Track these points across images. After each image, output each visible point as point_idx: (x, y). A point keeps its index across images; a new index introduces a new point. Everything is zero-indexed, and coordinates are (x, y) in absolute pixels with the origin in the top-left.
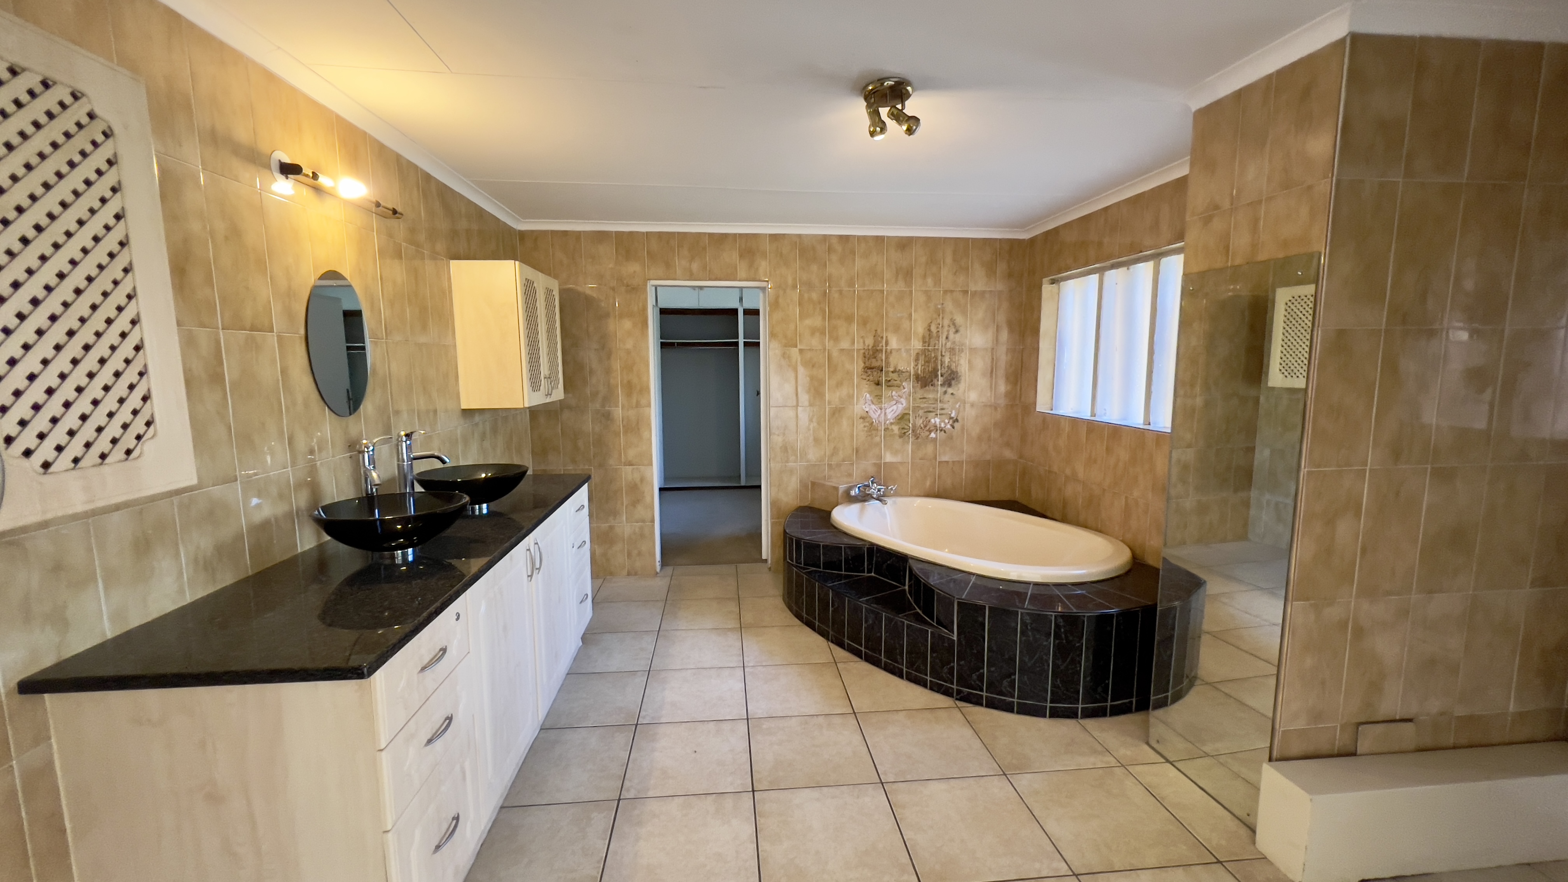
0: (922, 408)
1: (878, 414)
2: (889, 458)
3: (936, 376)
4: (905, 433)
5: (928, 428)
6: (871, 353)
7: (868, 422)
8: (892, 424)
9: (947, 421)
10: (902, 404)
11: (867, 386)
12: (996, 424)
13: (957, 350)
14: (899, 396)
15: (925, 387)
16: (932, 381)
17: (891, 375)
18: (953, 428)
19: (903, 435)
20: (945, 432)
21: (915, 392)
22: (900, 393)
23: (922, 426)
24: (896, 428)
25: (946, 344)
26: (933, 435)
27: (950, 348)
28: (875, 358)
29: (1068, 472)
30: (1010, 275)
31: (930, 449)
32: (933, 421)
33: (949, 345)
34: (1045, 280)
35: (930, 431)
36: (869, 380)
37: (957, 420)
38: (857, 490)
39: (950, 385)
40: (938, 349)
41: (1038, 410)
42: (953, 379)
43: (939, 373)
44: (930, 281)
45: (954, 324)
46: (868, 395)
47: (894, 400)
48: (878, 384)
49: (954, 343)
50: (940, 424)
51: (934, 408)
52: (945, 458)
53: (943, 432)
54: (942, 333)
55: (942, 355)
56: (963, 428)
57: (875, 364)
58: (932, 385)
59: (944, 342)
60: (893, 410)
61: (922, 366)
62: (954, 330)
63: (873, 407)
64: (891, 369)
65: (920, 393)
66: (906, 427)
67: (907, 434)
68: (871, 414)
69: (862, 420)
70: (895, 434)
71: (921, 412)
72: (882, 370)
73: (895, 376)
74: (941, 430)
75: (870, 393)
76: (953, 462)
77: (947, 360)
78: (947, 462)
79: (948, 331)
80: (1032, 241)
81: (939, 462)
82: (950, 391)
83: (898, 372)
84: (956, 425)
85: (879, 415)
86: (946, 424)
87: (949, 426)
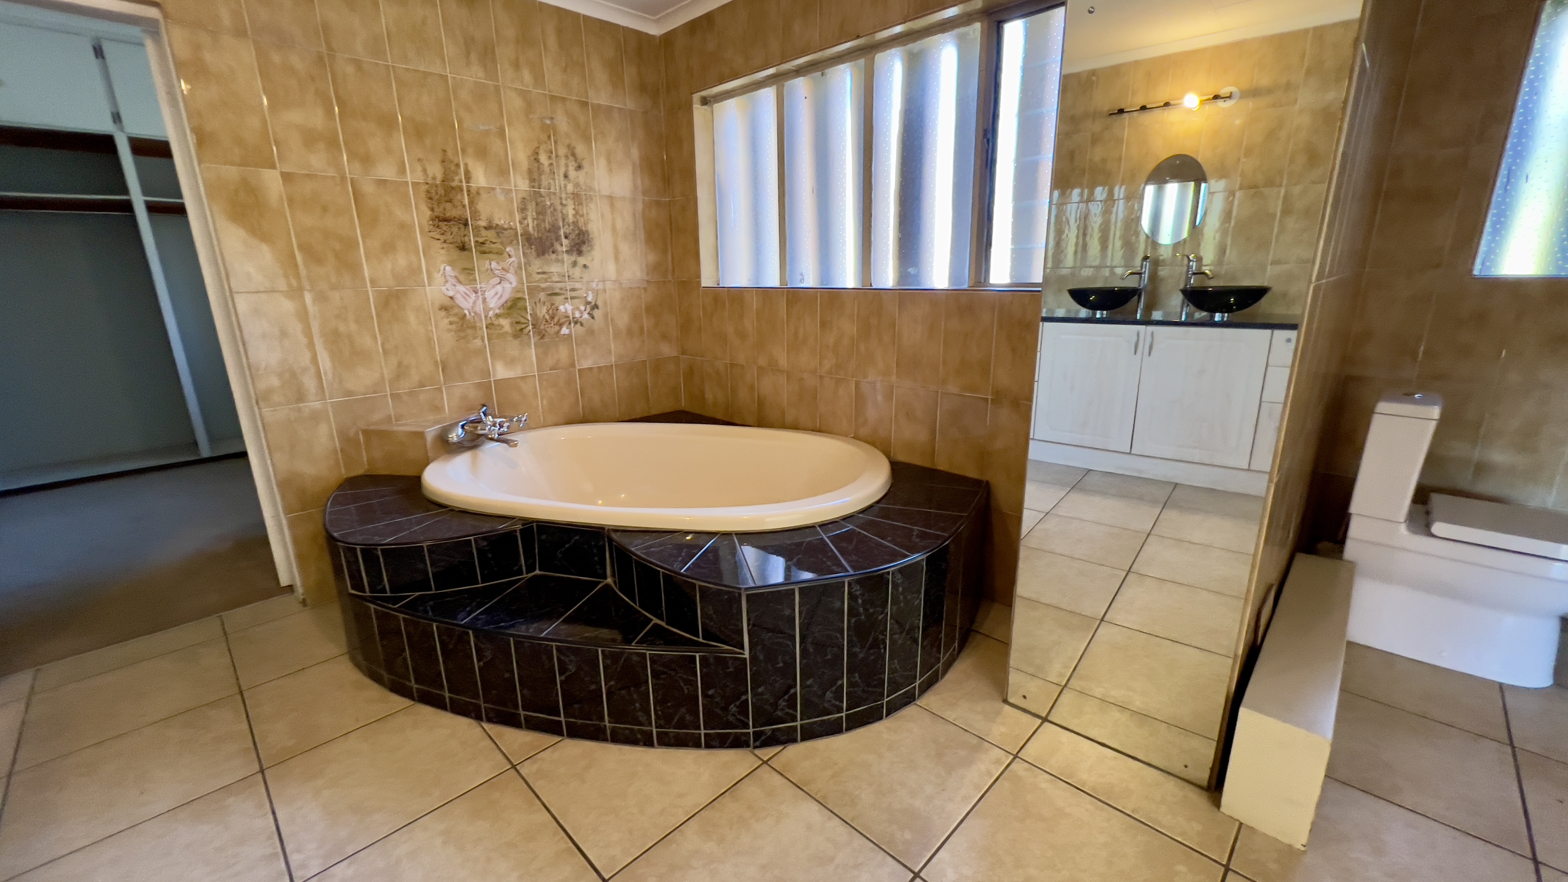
0: (543, 290)
1: (471, 301)
2: (501, 372)
3: (558, 239)
4: (522, 330)
5: (556, 320)
6: (441, 191)
7: (455, 315)
8: (497, 316)
9: (582, 308)
10: (511, 283)
11: (442, 251)
12: (649, 310)
13: (584, 197)
14: (503, 269)
15: (543, 254)
16: (552, 245)
17: (484, 232)
18: (593, 318)
19: (519, 333)
20: (582, 325)
21: (528, 264)
22: (505, 265)
23: (547, 317)
24: (505, 323)
25: (565, 186)
26: (565, 330)
27: (573, 194)
28: (450, 201)
29: (762, 361)
30: (642, 88)
31: (562, 354)
32: (562, 308)
33: (570, 188)
34: (696, 97)
35: (561, 325)
36: (445, 242)
37: (596, 307)
38: (460, 430)
39: (580, 253)
40: (554, 194)
41: (703, 285)
42: (584, 243)
43: (562, 232)
44: (527, 75)
45: (574, 155)
46: (448, 268)
47: (496, 276)
48: (463, 248)
49: (577, 185)
50: (573, 314)
51: (561, 289)
52: (586, 364)
53: (578, 325)
54: (558, 166)
55: (561, 204)
56: (606, 315)
57: (452, 212)
58: (553, 252)
59: (563, 183)
60: (496, 294)
61: (534, 219)
62: (575, 165)
63: (461, 288)
64: (483, 223)
65: (537, 265)
66: (523, 320)
67: (526, 331)
68: (460, 301)
69: (443, 313)
70: (506, 333)
71: (542, 296)
72: (466, 224)
73: (491, 235)
74: (576, 323)
75: (451, 263)
76: (599, 368)
77: (570, 211)
78: (591, 369)
79: (567, 166)
80: (668, 38)
81: (579, 370)
82: (582, 261)
83: (495, 228)
84: (596, 313)
85: (474, 303)
86: (581, 313)
87: (586, 316)
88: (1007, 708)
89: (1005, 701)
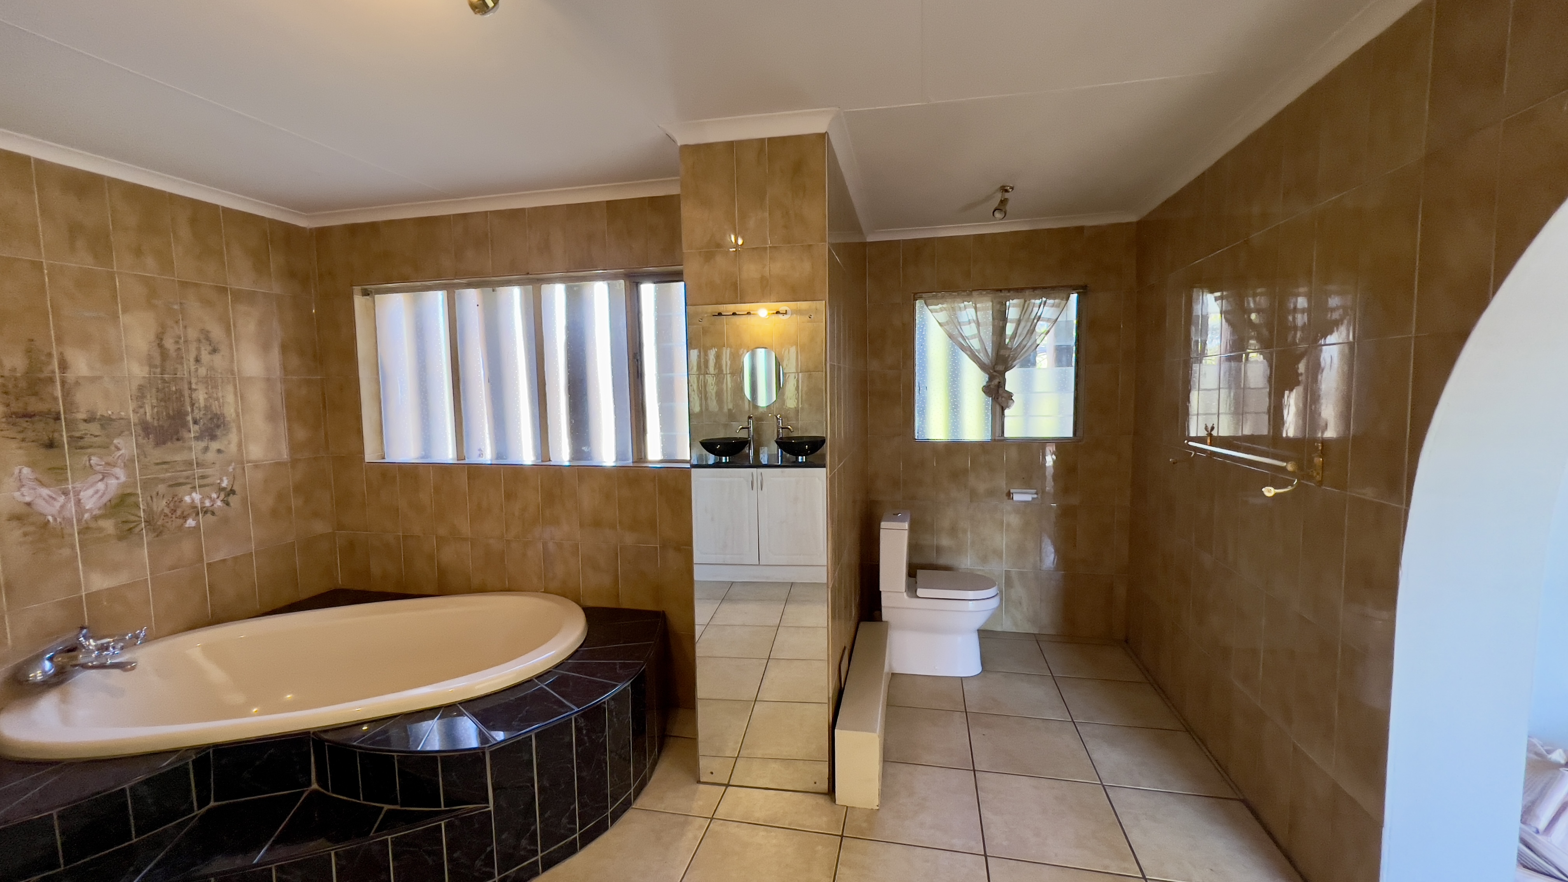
0: (163, 481)
1: (58, 505)
2: (99, 582)
3: (185, 425)
4: (130, 529)
5: (179, 513)
6: (23, 384)
7: (33, 524)
8: (96, 518)
9: (214, 496)
10: (117, 478)
11: (21, 452)
12: (298, 489)
13: (220, 381)
14: (108, 464)
15: (164, 443)
16: (178, 432)
17: (83, 426)
18: (228, 504)
19: (127, 532)
20: (213, 513)
21: (143, 453)
22: (110, 459)
23: (167, 511)
24: (108, 525)
25: (197, 370)
26: (191, 523)
27: (206, 377)
28: (35, 394)
29: (442, 531)
30: (291, 274)
31: (187, 547)
32: (187, 499)
33: (202, 371)
34: (357, 289)
35: (185, 518)
36: (23, 440)
37: (232, 492)
38: (47, 665)
39: (213, 437)
40: (182, 379)
41: (367, 460)
42: (218, 426)
43: (190, 418)
44: (150, 261)
45: (208, 339)
46: (26, 471)
47: (96, 472)
48: (51, 445)
49: (211, 368)
50: (202, 502)
51: (188, 478)
52: (218, 557)
53: (209, 515)
54: (187, 351)
55: (190, 389)
56: (244, 501)
57: (35, 405)
58: (178, 440)
59: (193, 368)
60: (97, 492)
61: (153, 407)
62: (209, 348)
63: (45, 492)
64: (81, 416)
65: (157, 454)
66: (133, 518)
67: (137, 530)
68: (42, 506)
69: (14, 523)
70: (109, 535)
71: (161, 488)
72: (57, 418)
73: (94, 428)
74: (206, 512)
75: (32, 465)
76: (236, 559)
77: (201, 396)
78: (224, 561)
79: (198, 349)
80: (322, 233)
81: (209, 565)
82: (215, 446)
83: (99, 419)
84: (232, 499)
85: (62, 507)
86: (213, 501)
87: (219, 503)
88: (701, 786)
89: (699, 782)
